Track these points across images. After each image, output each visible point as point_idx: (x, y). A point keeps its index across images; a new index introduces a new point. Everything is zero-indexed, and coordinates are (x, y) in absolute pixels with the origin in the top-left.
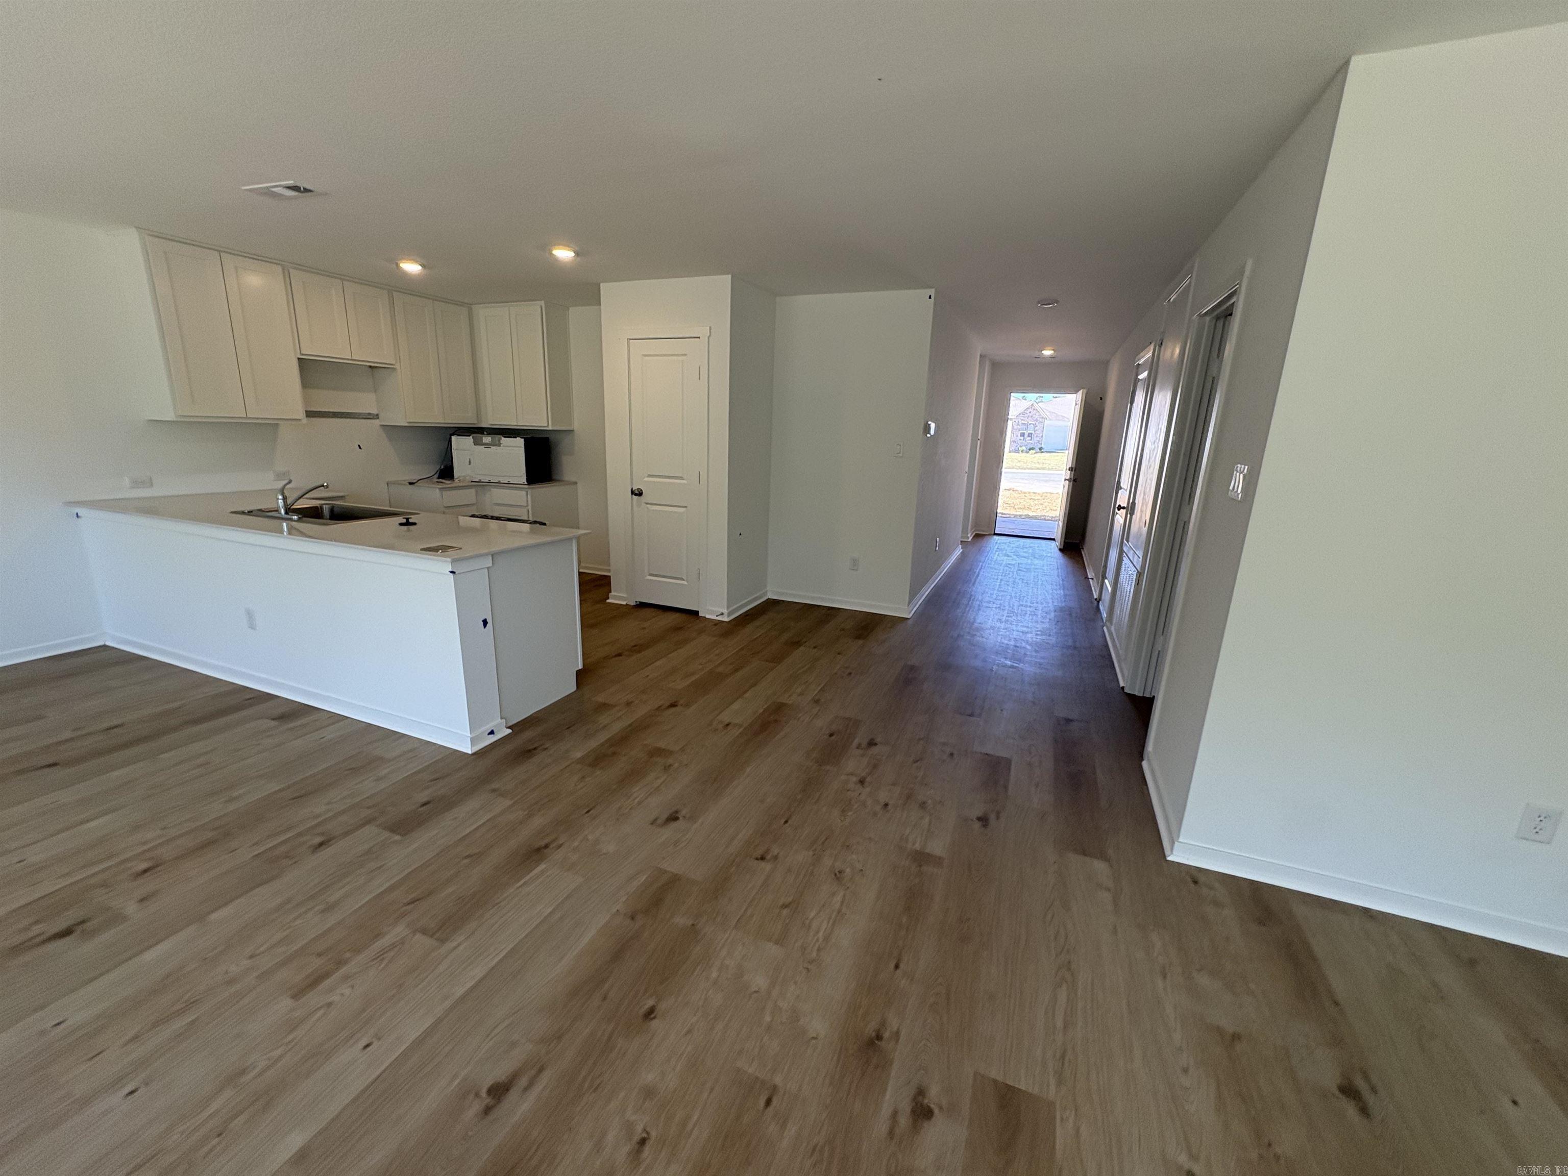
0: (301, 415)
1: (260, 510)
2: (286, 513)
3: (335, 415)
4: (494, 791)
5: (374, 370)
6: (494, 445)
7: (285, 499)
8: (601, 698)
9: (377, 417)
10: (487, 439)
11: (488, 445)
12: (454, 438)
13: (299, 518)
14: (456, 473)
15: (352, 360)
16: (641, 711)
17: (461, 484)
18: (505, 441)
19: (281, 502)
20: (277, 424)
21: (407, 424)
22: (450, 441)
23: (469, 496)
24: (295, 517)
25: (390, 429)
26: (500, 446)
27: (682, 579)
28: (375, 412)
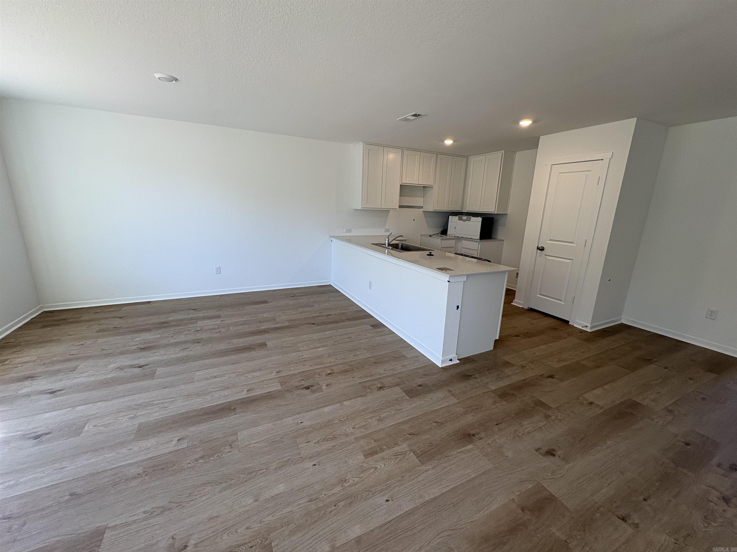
0: (397, 207)
1: (380, 244)
2: (388, 246)
3: (408, 207)
4: (450, 391)
5: (425, 188)
6: (467, 221)
7: (388, 240)
8: (507, 358)
9: (422, 207)
10: (465, 218)
11: (465, 220)
12: (450, 217)
13: (392, 248)
14: (448, 233)
15: (418, 184)
16: (530, 374)
17: (450, 238)
18: (473, 219)
19: (387, 241)
20: (389, 210)
21: (433, 211)
22: (448, 218)
23: (452, 243)
24: (390, 248)
25: (426, 213)
26: (470, 221)
27: (561, 301)
28: (422, 205)
